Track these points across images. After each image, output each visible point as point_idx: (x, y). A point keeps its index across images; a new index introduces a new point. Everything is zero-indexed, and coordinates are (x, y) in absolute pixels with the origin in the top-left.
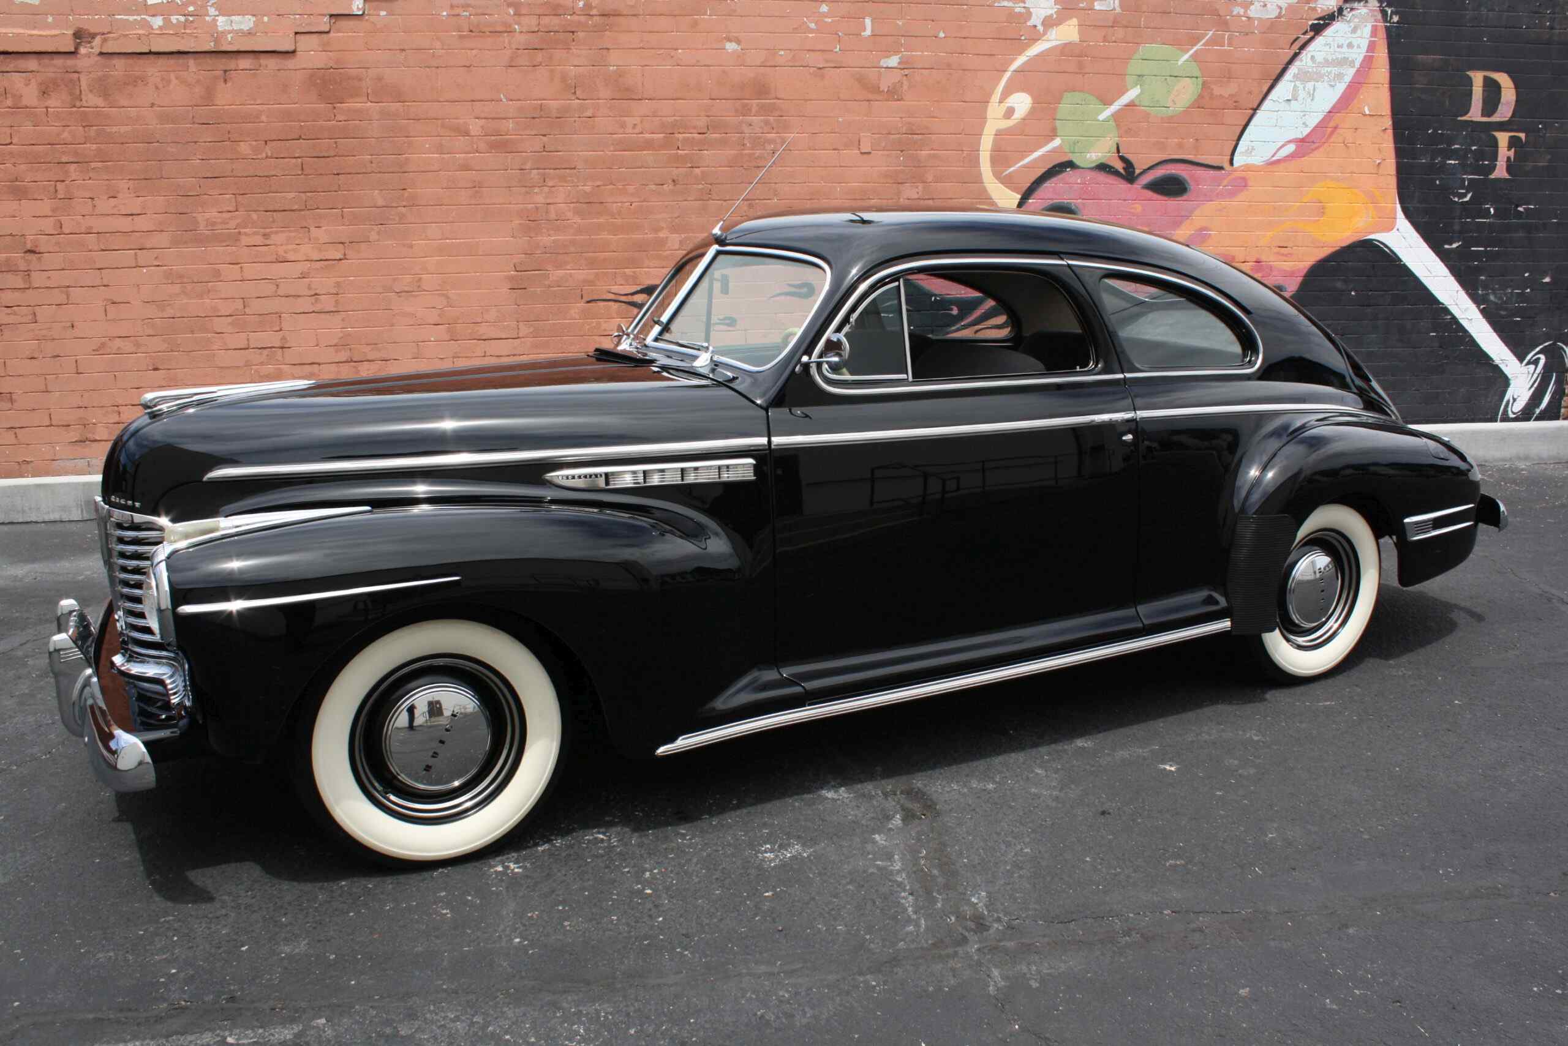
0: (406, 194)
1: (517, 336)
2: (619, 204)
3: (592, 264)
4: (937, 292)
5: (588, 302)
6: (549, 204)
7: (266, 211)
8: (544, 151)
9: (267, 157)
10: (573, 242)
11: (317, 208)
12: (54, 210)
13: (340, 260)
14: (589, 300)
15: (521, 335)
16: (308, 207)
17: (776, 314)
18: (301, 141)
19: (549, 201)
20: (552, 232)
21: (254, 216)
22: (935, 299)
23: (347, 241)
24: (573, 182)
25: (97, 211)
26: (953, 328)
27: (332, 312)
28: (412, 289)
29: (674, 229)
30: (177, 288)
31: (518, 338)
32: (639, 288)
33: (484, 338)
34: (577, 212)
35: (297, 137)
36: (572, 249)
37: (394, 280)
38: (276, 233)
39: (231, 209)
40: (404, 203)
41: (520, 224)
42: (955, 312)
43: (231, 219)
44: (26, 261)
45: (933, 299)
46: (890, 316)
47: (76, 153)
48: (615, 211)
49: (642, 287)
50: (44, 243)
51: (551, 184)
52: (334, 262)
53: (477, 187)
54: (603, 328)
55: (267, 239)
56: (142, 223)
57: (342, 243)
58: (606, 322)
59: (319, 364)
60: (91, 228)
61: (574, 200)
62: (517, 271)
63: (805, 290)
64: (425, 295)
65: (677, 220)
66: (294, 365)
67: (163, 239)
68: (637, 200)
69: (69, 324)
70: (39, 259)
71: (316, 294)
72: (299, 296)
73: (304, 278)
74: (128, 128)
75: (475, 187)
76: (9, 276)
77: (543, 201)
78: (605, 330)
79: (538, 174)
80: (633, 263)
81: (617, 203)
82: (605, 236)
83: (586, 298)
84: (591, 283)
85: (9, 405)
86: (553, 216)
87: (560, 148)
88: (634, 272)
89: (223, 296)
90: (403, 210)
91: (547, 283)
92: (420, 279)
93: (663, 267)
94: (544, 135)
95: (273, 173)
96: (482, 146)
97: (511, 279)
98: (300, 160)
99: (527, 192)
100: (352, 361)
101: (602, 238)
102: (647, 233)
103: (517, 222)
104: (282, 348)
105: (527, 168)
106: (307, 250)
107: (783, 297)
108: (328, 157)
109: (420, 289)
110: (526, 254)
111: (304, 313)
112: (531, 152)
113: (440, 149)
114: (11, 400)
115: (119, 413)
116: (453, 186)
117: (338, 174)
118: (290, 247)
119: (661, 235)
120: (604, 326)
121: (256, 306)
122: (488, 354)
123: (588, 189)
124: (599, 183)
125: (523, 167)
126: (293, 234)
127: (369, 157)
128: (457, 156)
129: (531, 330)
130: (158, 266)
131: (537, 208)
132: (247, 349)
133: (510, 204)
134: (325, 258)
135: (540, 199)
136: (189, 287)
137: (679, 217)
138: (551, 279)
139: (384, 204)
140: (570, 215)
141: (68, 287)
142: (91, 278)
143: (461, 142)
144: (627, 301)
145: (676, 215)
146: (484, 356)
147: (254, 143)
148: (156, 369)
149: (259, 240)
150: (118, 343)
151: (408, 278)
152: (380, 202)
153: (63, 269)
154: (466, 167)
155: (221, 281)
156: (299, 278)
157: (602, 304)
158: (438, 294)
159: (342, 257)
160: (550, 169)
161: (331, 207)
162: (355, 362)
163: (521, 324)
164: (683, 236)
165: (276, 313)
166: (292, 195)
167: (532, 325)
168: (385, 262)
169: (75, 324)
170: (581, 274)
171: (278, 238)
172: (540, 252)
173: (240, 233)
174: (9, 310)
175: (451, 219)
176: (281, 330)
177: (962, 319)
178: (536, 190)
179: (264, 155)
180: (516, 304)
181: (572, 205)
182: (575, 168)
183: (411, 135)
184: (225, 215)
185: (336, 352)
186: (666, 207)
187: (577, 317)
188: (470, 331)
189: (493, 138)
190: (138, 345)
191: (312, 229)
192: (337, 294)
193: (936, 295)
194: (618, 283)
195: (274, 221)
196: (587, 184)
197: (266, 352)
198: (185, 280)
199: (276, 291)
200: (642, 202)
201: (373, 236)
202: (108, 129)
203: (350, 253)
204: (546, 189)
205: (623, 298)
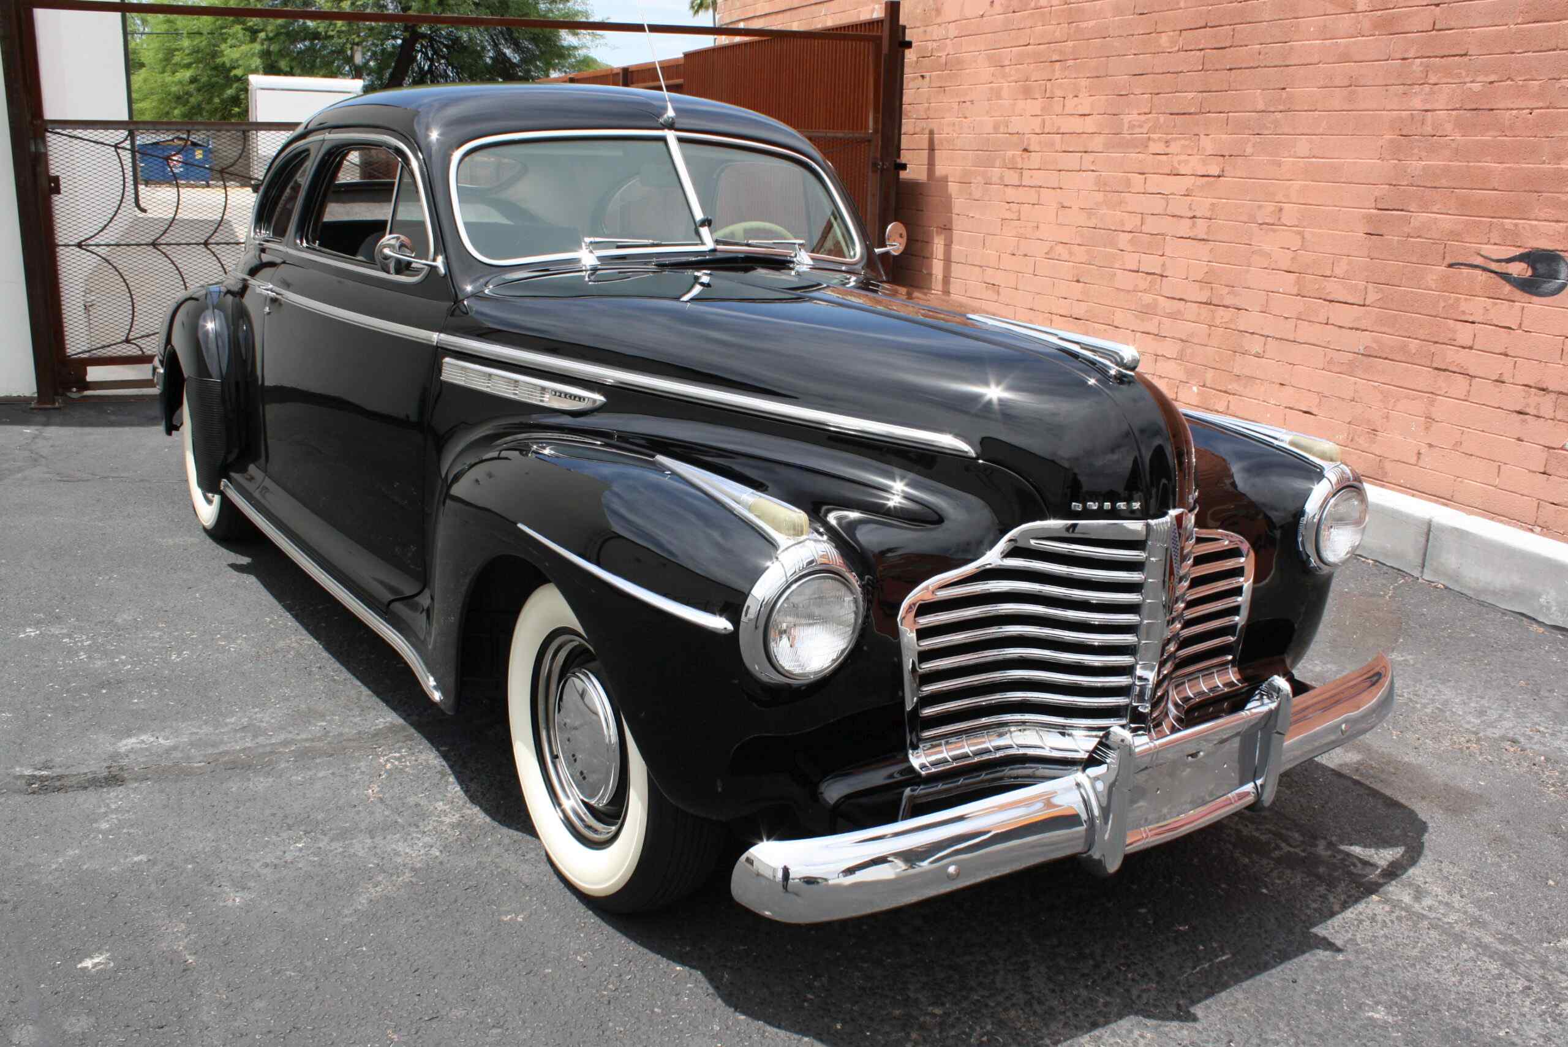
0: (1284, 94)
1: (1362, 303)
2: (1514, 112)
3: (1464, 206)
5: (1450, 266)
6: (1427, 111)
7: (1171, 114)
8: (1433, 30)
9: (1179, 50)
10: (1447, 170)
11: (1209, 112)
12: (1043, 109)
13: (1219, 176)
14: (1453, 261)
15: (1367, 303)
16: (1203, 111)
18: (1208, 29)
19: (1428, 107)
20: (1424, 154)
21: (1162, 118)
23: (1227, 154)
24: (1459, 76)
25: (1067, 111)
27: (1204, 240)
28: (1271, 221)
30: (1100, 197)
31: (1364, 305)
32: (1518, 252)
33: (1329, 298)
34: (1460, 125)
35: (1203, 24)
36: (1444, 182)
37: (1260, 207)
38: (1175, 139)
39: (1147, 111)
40: (1281, 108)
41: (1391, 141)
43: (1145, 122)
44: (1022, 158)
47: (1061, 52)
48: (1507, 123)
49: (1521, 251)
50: (1034, 143)
51: (1433, 79)
52: (1213, 179)
53: (1352, 84)
54: (1463, 309)
55: (1167, 147)
56: (1089, 125)
57: (1223, 156)
58: (1466, 299)
59: (1186, 301)
60: (1059, 128)
61: (1458, 106)
62: (1379, 209)
64: (1283, 230)
66: (1168, 298)
67: (1098, 142)
68: (1541, 104)
69: (1036, 224)
70: (1029, 158)
71: (1194, 217)
72: (1181, 217)
73: (1188, 195)
74: (1092, 23)
75: (1351, 86)
76: (1012, 172)
77: (1420, 106)
78: (1463, 312)
79: (1421, 63)
80: (1520, 211)
81: (1512, 109)
82: (1487, 163)
83: (1448, 260)
84: (1455, 235)
85: (995, 297)
86: (1428, 129)
87: (1453, 24)
88: (1516, 225)
89: (1129, 209)
90: (1279, 115)
91: (1406, 230)
92: (1281, 210)
93: (1557, 221)
94: (1437, 5)
95: (1180, 70)
96: (1366, 24)
97: (1369, 219)
98: (1203, 52)
99: (1405, 94)
100: (1210, 304)
101: (1481, 168)
102: (1544, 162)
103: (1387, 137)
104: (1162, 276)
105: (1410, 56)
106: (1195, 164)
108: (1225, 48)
109: (1279, 223)
110: (1391, 185)
111: (1182, 238)
112: (1418, 32)
113: (1324, 33)
114: (998, 293)
115: (1051, 321)
116: (1329, 85)
117: (1230, 69)
118: (1184, 157)
120: (1464, 306)
121: (1151, 225)
122: (1330, 322)
123: (1476, 87)
124: (1492, 78)
125: (1406, 56)
126: (1187, 143)
127: (1259, 46)
128: (1339, 41)
129: (1380, 296)
130: (1093, 171)
131: (1413, 117)
132: (1138, 272)
133: (1384, 110)
134: (1206, 174)
135: (1417, 103)
136: (1110, 195)
138: (1412, 224)
139: (1263, 108)
140: (1449, 127)
141: (1040, 187)
142: (1053, 179)
143: (1346, 22)
144: (1499, 270)
146: (1327, 324)
147: (1172, 33)
148: (1078, 281)
149: (1158, 147)
150: (1060, 248)
151: (1270, 207)
152: (1261, 106)
153: (1039, 169)
154: (1345, 58)
155: (1129, 192)
156: (1184, 195)
157: (1465, 271)
158: (1294, 232)
159: (1221, 173)
160: (1436, 57)
161: (1218, 110)
162: (1214, 305)
163: (1370, 285)
165: (1162, 235)
166: (1191, 95)
167: (1381, 289)
168: (1254, 183)
169: (1041, 225)
170: (1447, 222)
171: (1174, 148)
172: (1405, 183)
173: (1149, 138)
174: (1007, 206)
175: (1321, 130)
176: (1163, 255)
178: (1416, 89)
179: (1177, 48)
180: (1369, 257)
181: (1454, 113)
182: (1465, 55)
183: (1301, 14)
184: (1143, 118)
185: (1201, 289)
187: (1434, 287)
188: (1317, 286)
189: (1379, 13)
190: (1071, 253)
191: (1202, 136)
192: (1210, 219)
194: (1492, 241)
195: (1174, 126)
196: (1479, 79)
197: (1150, 277)
198: (1108, 189)
199: (1166, 210)
200: (1548, 108)
201: (1249, 150)
202: (1083, 25)
203: (1229, 170)
204: (1427, 88)
205: (1494, 266)
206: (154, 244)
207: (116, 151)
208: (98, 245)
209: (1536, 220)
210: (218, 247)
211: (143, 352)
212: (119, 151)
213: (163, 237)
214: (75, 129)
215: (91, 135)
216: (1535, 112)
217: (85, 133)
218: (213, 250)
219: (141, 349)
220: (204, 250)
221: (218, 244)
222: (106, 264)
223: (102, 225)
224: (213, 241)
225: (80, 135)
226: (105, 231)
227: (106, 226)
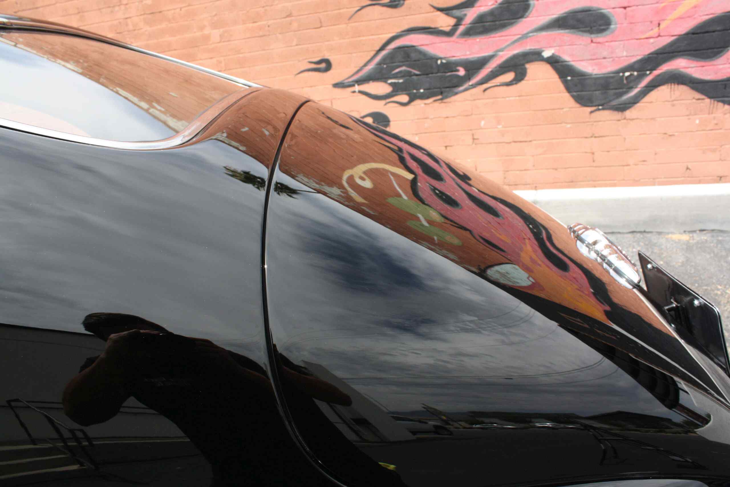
2: (172, 11)
4: (442, 55)
6: (126, 18)
17: (303, 88)
19: (127, 16)
22: (441, 62)
26: (461, 88)
29: (215, 25)
34: (147, 22)
42: (462, 72)
45: (439, 62)
46: (401, 81)
48: (171, 17)
61: (142, 13)
63: (323, 65)
65: (215, 18)
82: (168, 38)
86: (131, 27)
93: (211, 58)
99: (112, 12)
102: (195, 32)
107: (306, 74)
119: (206, 31)
131: (120, 23)
137: (216, 15)
140: (141, 24)
145: (214, 13)
164: (221, 30)
177: (469, 79)
178: (117, 8)
181: (142, 17)
186: (205, 8)
193: (441, 59)
204: (123, 7)
209: (201, 59)
216: (183, 9)
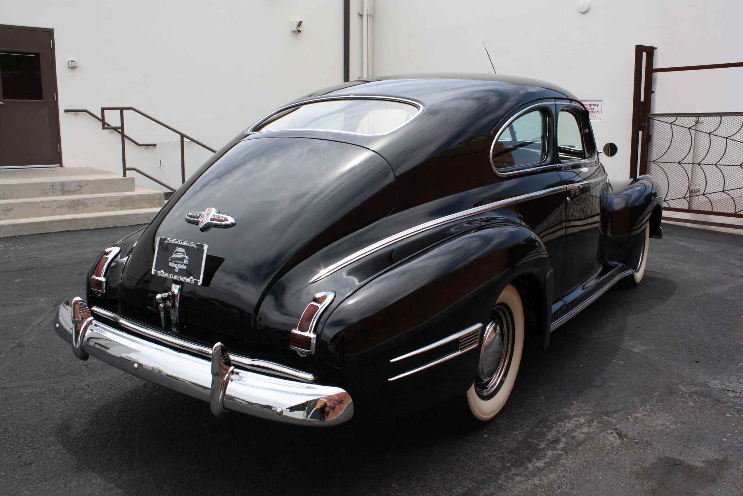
206: (679, 163)
207: (671, 125)
208: (660, 162)
210: (704, 166)
211: (669, 206)
212: (672, 125)
213: (683, 160)
214: (659, 117)
215: (664, 119)
217: (662, 118)
218: (702, 167)
219: (669, 205)
220: (699, 166)
221: (704, 164)
222: (661, 169)
223: (661, 155)
224: (702, 163)
225: (660, 120)
226: (662, 158)
227: (663, 155)
